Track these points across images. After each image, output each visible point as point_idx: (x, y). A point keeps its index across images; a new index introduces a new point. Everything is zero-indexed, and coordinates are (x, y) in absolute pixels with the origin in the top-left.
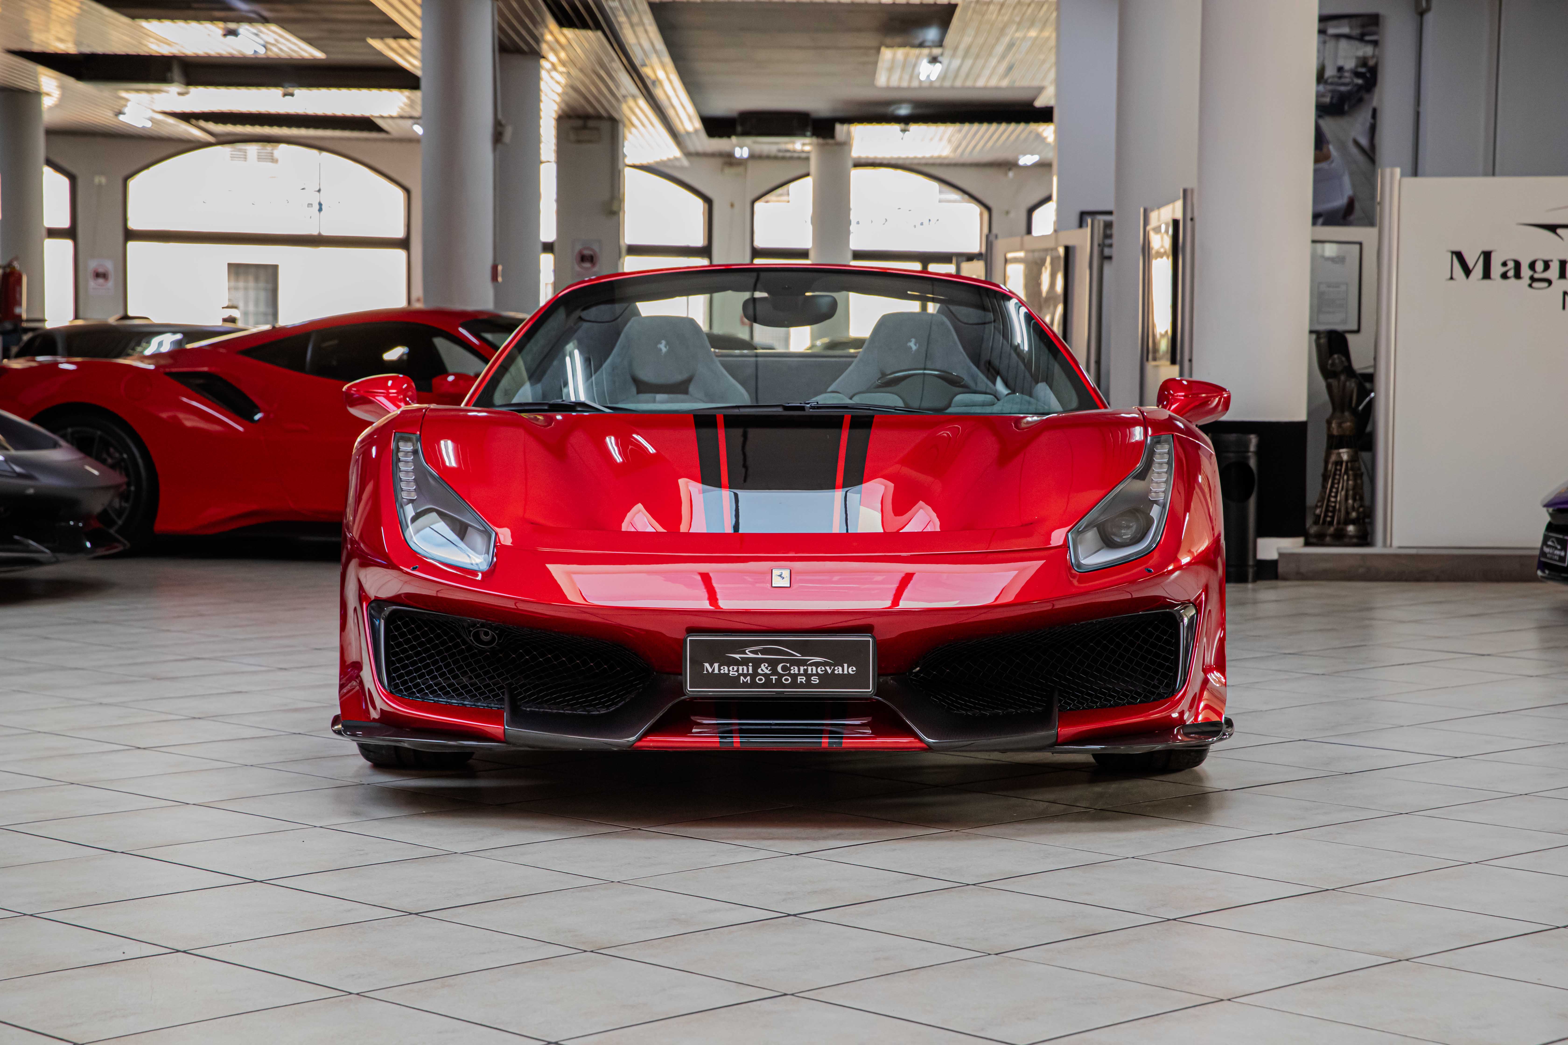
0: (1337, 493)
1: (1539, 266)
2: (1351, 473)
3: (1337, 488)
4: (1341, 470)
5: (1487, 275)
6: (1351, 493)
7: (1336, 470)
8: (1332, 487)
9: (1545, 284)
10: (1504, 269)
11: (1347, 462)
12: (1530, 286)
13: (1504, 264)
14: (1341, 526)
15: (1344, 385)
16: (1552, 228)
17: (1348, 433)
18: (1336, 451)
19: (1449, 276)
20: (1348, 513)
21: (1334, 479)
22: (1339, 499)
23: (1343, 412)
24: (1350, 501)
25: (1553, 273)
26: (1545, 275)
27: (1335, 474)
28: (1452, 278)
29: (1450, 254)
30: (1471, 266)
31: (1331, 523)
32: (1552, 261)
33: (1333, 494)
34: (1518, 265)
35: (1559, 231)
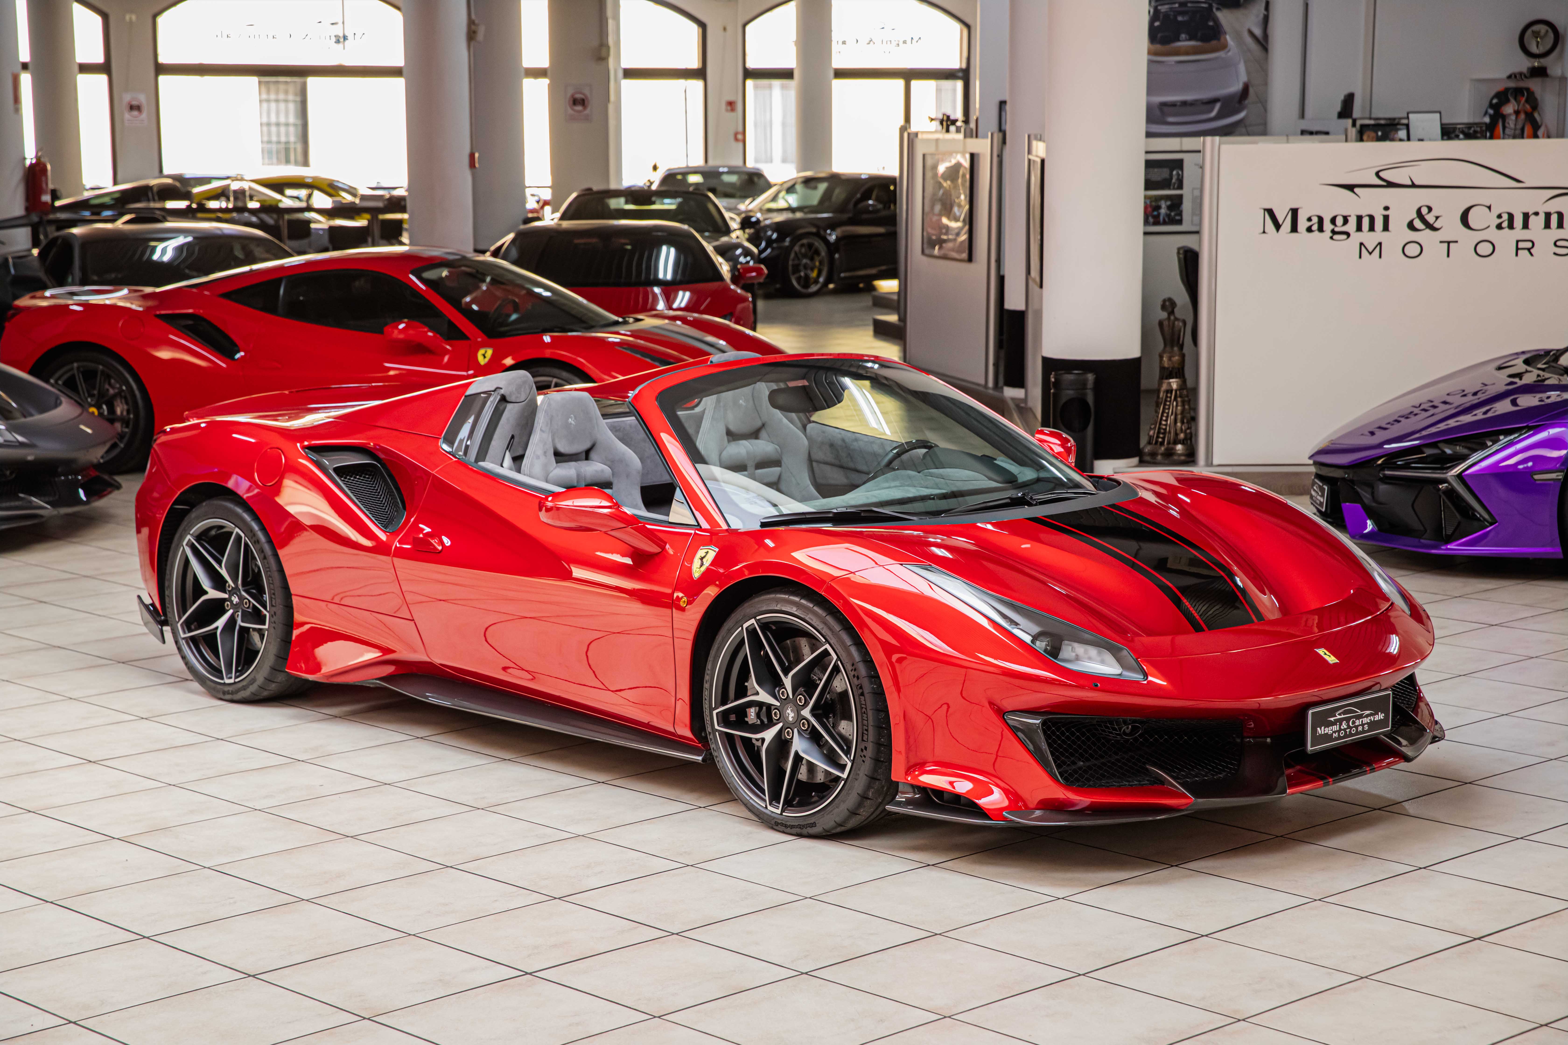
0: (1167, 417)
1: (1339, 221)
2: (1179, 399)
3: (1168, 413)
4: (1171, 397)
5: (1294, 229)
6: (1179, 417)
7: (1167, 397)
8: (1163, 412)
9: (1345, 237)
10: (1309, 224)
11: (1176, 391)
12: (1331, 238)
13: (1309, 219)
14: (1171, 446)
15: (1174, 324)
16: (1351, 188)
17: (1176, 366)
18: (1167, 381)
19: (1262, 231)
20: (1176, 434)
21: (1165, 405)
22: (1169, 422)
23: (1172, 347)
24: (1179, 424)
25: (1351, 226)
26: (1344, 229)
27: (1166, 401)
28: (1264, 232)
29: (1263, 211)
30: (1281, 222)
31: (1162, 444)
32: (1350, 216)
33: (1164, 418)
34: (1321, 220)
35: (1356, 190)
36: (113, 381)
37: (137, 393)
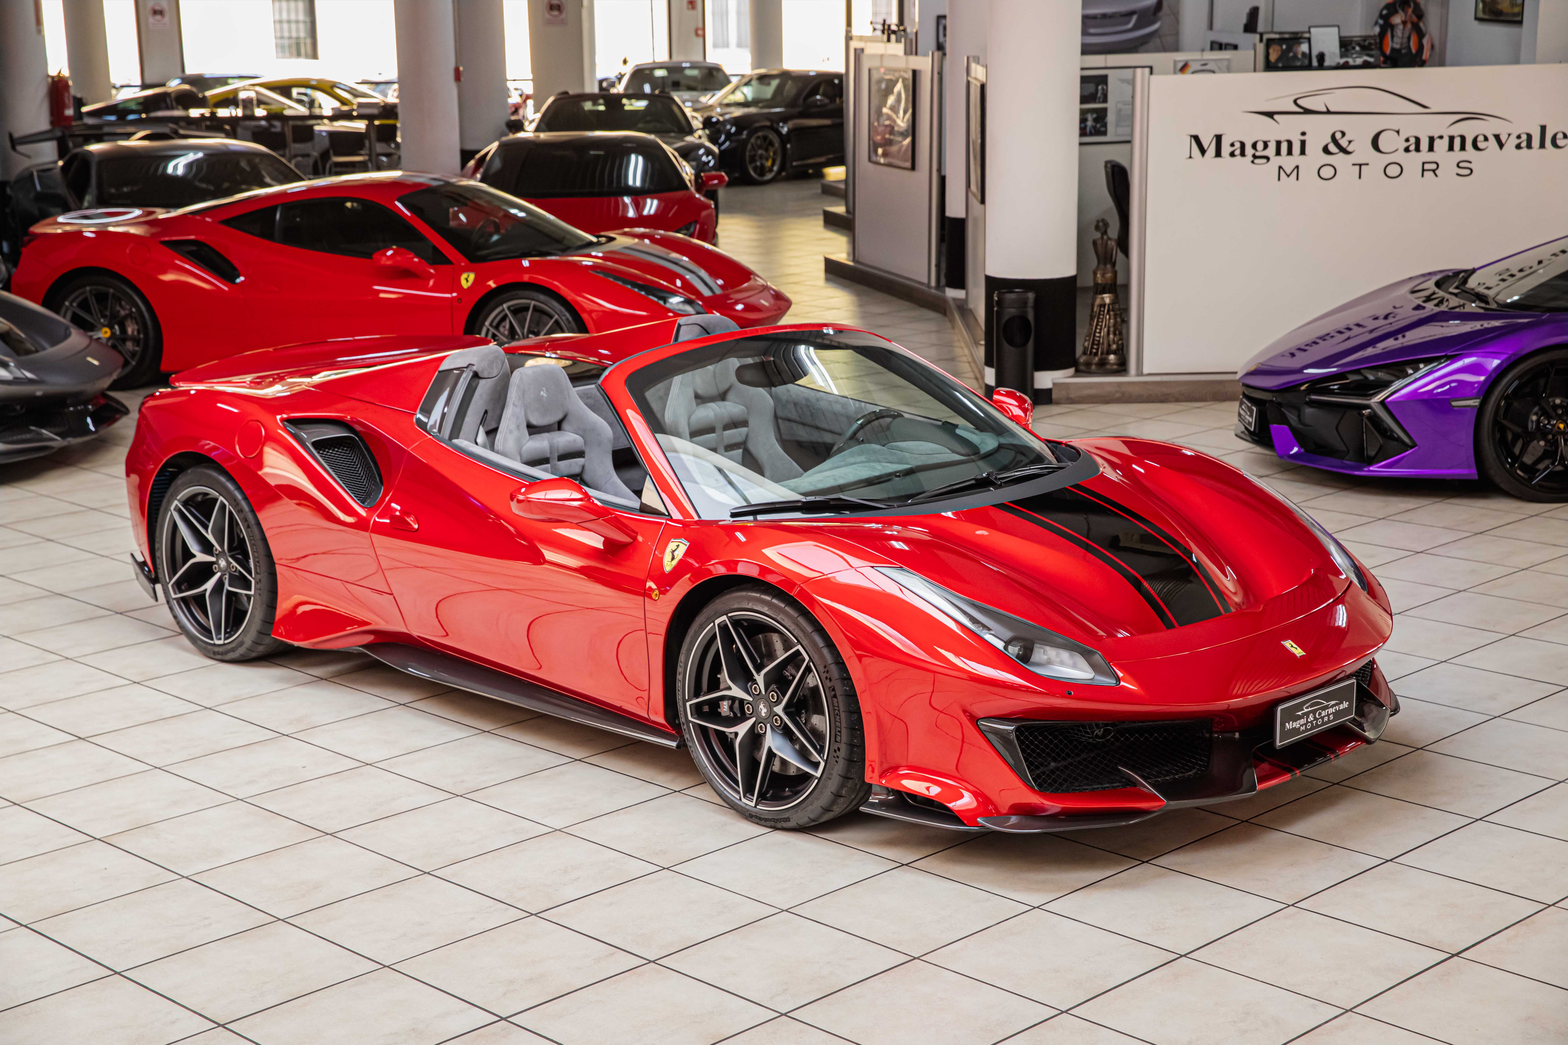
0: (1101, 329)
1: (1260, 146)
2: (1112, 313)
3: (1101, 326)
4: (1104, 311)
5: (1218, 154)
6: (1112, 329)
7: (1100, 311)
8: (1097, 325)
9: (1265, 161)
10: (1232, 149)
11: (1109, 305)
12: (1253, 162)
13: (1232, 145)
14: (1104, 356)
15: (1107, 243)
16: (1271, 115)
17: (1109, 282)
18: (1100, 296)
20: (1109, 345)
21: (1099, 318)
22: (1102, 334)
23: (1105, 265)
24: (1111, 336)
25: (1271, 151)
26: (1265, 153)
27: (1099, 314)
28: (1190, 157)
29: (1189, 137)
30: (1206, 147)
31: (1096, 354)
32: (1270, 141)
33: (1098, 331)
34: (1243, 145)
35: (1276, 117)
36: (123, 303)
37: (146, 315)
